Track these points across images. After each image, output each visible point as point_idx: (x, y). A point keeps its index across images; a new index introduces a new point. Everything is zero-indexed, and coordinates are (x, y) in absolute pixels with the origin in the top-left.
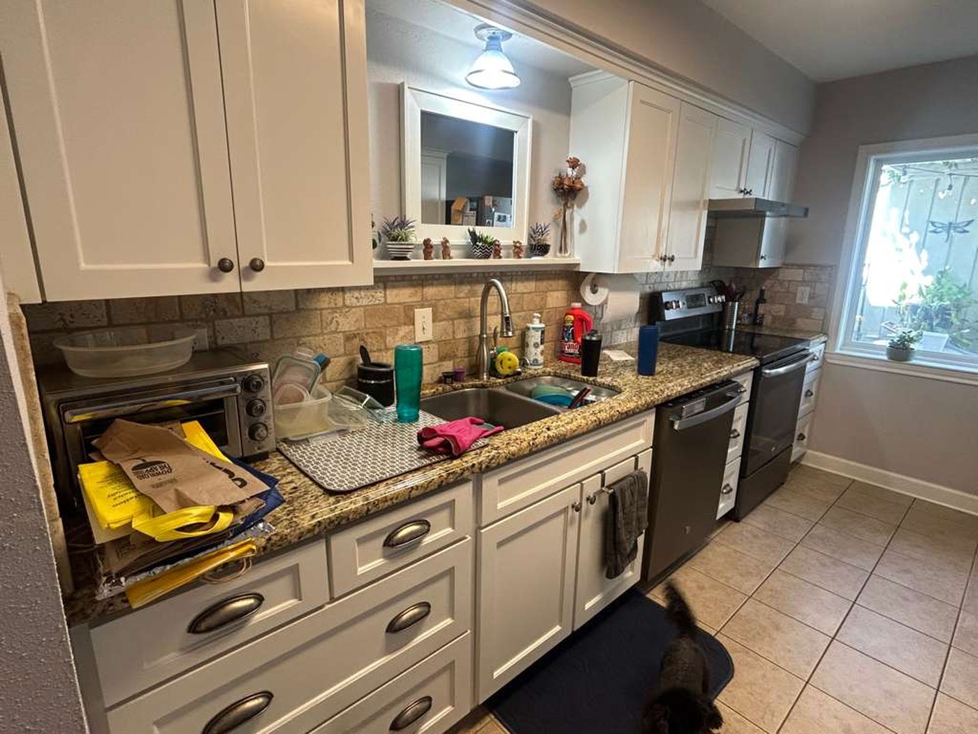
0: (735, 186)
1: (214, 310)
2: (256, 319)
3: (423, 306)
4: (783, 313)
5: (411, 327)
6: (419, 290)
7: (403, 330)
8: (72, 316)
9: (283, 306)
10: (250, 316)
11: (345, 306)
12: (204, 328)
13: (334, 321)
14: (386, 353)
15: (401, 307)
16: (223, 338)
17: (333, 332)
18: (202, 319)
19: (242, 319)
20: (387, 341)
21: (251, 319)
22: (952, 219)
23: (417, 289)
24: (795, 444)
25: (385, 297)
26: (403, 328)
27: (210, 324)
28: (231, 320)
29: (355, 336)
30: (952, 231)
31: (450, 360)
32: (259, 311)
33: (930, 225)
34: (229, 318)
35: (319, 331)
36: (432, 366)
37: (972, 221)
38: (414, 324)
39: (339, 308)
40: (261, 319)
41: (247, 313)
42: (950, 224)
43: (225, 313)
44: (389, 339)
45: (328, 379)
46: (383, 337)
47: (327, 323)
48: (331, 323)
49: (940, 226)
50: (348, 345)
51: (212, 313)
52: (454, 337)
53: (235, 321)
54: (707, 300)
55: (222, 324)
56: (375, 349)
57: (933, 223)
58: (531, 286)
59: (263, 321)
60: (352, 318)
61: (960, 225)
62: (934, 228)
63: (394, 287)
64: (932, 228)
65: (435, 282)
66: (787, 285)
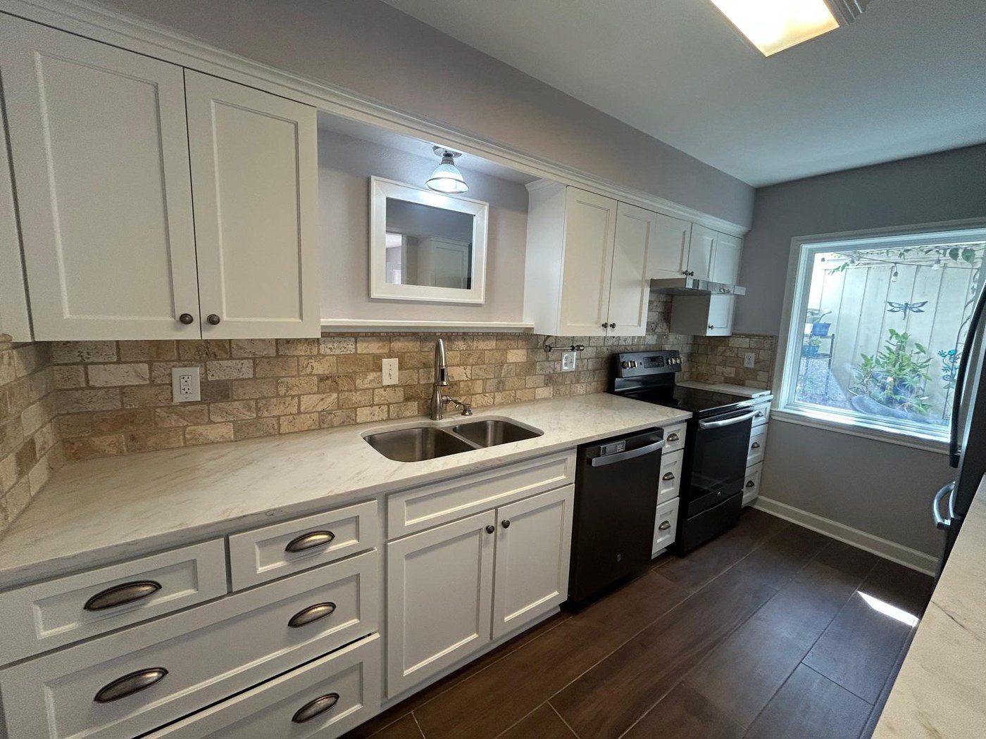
0: (678, 268)
1: (207, 354)
2: (242, 361)
3: (390, 357)
4: (733, 375)
5: (379, 373)
6: (387, 344)
7: (371, 376)
8: (88, 353)
9: (266, 353)
10: (237, 359)
11: (319, 354)
12: (197, 366)
13: (309, 365)
14: (355, 392)
15: (371, 358)
16: (213, 375)
17: (308, 375)
18: (195, 360)
19: (230, 361)
20: (357, 383)
21: (238, 361)
22: (908, 301)
23: (384, 343)
24: (744, 490)
25: (356, 348)
26: (371, 374)
27: (203, 364)
28: (220, 362)
29: (328, 378)
30: (908, 310)
31: (415, 401)
32: (246, 355)
33: (888, 304)
34: (218, 360)
35: (296, 373)
36: (397, 405)
37: (927, 302)
38: (381, 371)
39: (314, 356)
40: (245, 361)
41: (234, 356)
42: (907, 304)
43: (216, 356)
44: (358, 382)
45: (302, 411)
46: (353, 380)
47: (303, 367)
48: (307, 367)
49: (897, 306)
50: (322, 385)
51: (204, 355)
52: (419, 383)
53: (224, 363)
54: (665, 361)
55: (213, 365)
56: (346, 389)
57: (891, 304)
58: (492, 344)
59: (248, 364)
60: (325, 365)
61: (915, 306)
62: (892, 308)
63: (364, 341)
64: (890, 308)
65: (401, 339)
66: (736, 351)
